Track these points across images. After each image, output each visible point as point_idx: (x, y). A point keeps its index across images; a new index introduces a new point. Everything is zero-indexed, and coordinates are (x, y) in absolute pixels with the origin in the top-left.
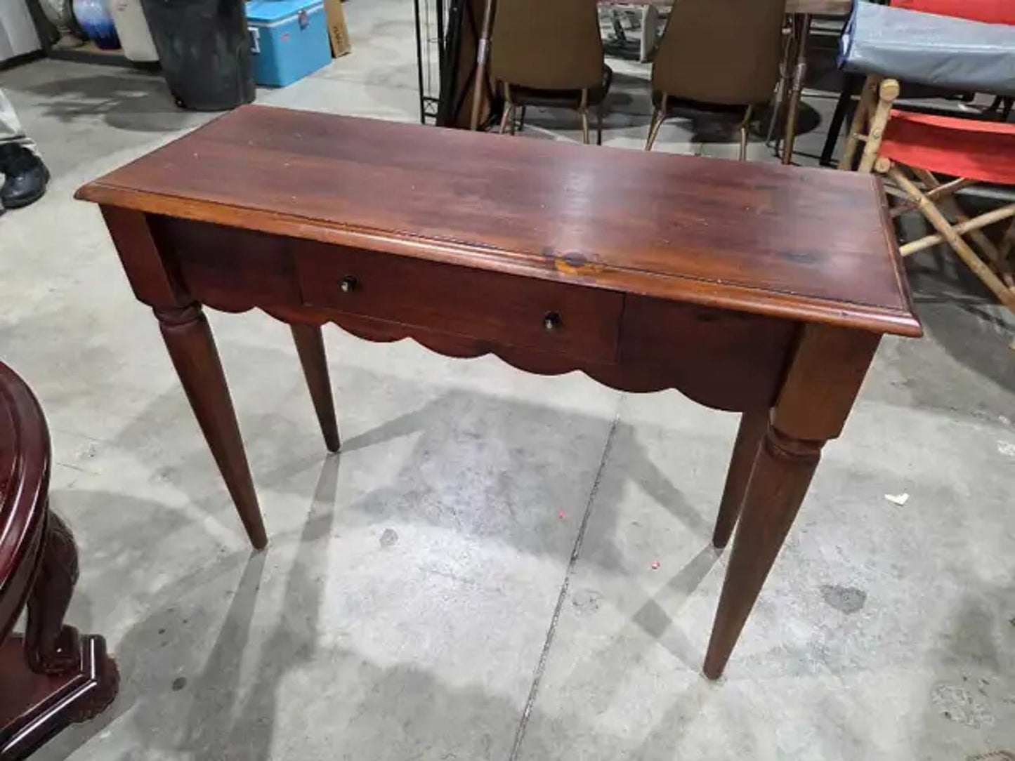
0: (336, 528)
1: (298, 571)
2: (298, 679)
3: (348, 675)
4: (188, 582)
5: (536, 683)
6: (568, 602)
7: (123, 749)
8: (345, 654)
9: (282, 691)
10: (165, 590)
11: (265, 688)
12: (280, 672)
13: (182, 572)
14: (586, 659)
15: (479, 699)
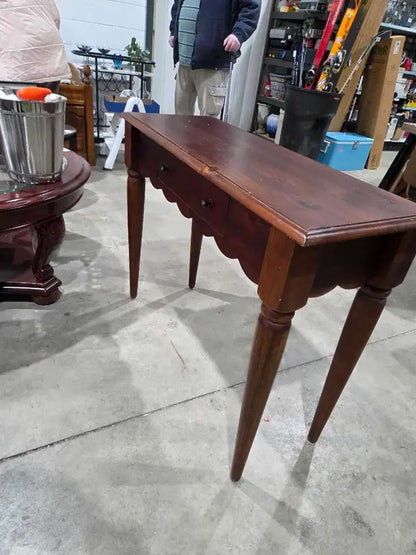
0: (162, 309)
1: (135, 312)
2: (96, 340)
3: (109, 351)
4: (103, 291)
5: (160, 409)
6: (209, 397)
7: (36, 318)
8: (116, 345)
9: (87, 339)
10: (95, 289)
11: (84, 334)
12: (92, 334)
13: (104, 288)
14: (190, 421)
15: (137, 396)
